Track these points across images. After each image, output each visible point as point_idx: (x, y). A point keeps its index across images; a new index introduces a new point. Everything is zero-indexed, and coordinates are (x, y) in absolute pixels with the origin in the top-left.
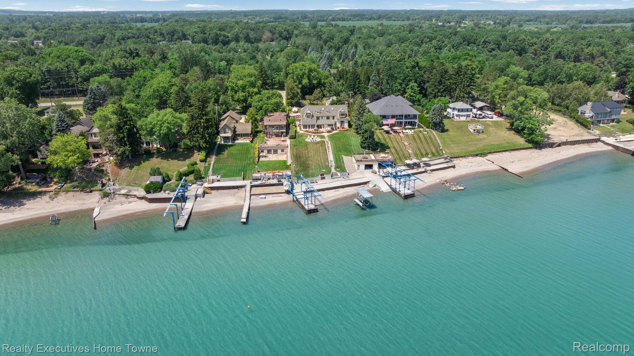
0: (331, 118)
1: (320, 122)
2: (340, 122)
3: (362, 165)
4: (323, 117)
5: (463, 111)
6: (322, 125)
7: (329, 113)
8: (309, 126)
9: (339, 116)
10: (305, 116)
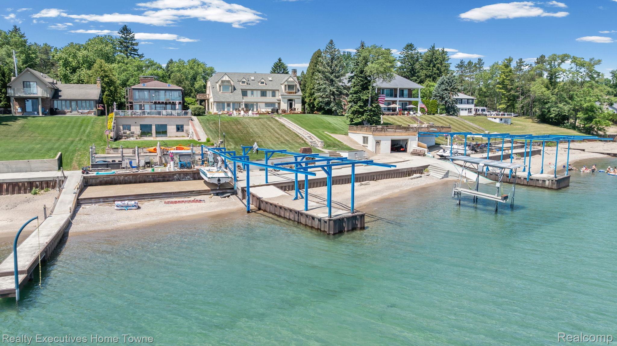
0: (269, 94)
1: (249, 98)
2: (286, 100)
3: (385, 142)
4: (255, 92)
5: (462, 103)
6: (255, 103)
7: (264, 84)
8: (229, 105)
9: (285, 90)
10: (220, 86)
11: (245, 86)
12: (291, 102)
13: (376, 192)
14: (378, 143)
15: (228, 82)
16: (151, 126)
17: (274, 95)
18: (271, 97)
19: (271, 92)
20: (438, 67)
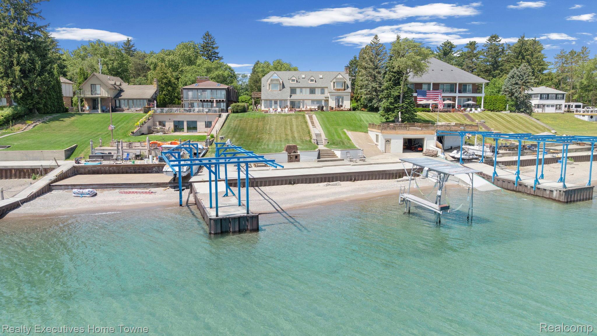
0: (318, 91)
1: (297, 96)
2: (334, 97)
3: (396, 140)
4: (304, 90)
5: (548, 99)
6: (302, 101)
7: (314, 82)
8: (276, 103)
9: (334, 87)
10: (269, 85)
11: (294, 84)
12: (338, 99)
13: (335, 193)
14: (388, 141)
15: (277, 80)
16: (183, 122)
17: (323, 93)
18: (320, 95)
19: (320, 89)
20: (528, 59)
